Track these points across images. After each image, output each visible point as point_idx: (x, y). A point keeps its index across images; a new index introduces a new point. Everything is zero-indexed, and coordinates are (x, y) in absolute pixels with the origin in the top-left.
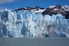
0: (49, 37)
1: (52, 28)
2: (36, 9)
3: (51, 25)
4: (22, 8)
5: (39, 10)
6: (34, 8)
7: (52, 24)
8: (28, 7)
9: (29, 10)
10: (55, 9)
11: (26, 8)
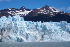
0: (2, 42)
1: (6, 31)
2: (22, 10)
3: (5, 28)
4: (6, 9)
5: (24, 11)
6: (19, 9)
7: (7, 27)
8: (12, 8)
9: (13, 11)
10: (42, 10)
11: (10, 9)
